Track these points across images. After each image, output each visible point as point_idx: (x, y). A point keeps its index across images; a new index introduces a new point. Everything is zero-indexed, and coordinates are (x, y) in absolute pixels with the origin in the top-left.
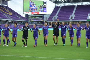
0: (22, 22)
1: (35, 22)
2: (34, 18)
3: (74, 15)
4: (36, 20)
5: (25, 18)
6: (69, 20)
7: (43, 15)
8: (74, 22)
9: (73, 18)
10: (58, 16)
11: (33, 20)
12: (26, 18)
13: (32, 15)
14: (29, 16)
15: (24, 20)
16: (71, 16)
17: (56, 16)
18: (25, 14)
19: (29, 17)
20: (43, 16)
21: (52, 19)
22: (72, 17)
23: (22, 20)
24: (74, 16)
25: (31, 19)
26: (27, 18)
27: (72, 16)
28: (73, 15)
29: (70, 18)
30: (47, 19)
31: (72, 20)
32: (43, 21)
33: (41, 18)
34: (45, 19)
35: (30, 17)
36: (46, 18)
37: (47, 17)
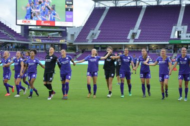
0: (12, 44)
1: (45, 44)
2: (41, 35)
3: (139, 29)
4: (46, 41)
5: (21, 36)
6: (128, 41)
7: (65, 28)
8: (138, 45)
9: (137, 37)
10: (99, 31)
11: (41, 41)
12: (23, 36)
13: (38, 27)
14: (31, 30)
15: (18, 40)
16: (131, 32)
17: (97, 31)
18: (21, 25)
19: (31, 34)
20: (64, 30)
21: (87, 39)
22: (134, 35)
23: (14, 40)
24: (140, 31)
25: (35, 37)
26: (25, 35)
27: (135, 31)
28: (137, 30)
29: (129, 37)
30: (75, 39)
31: (134, 41)
32: (65, 42)
33: (60, 36)
34: (69, 38)
35: (33, 32)
36: (72, 35)
37: (73, 33)
